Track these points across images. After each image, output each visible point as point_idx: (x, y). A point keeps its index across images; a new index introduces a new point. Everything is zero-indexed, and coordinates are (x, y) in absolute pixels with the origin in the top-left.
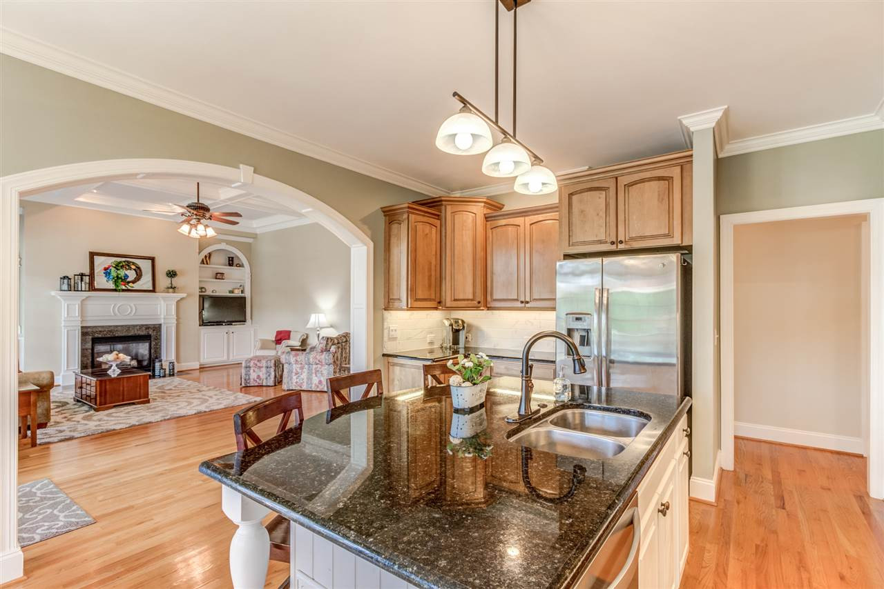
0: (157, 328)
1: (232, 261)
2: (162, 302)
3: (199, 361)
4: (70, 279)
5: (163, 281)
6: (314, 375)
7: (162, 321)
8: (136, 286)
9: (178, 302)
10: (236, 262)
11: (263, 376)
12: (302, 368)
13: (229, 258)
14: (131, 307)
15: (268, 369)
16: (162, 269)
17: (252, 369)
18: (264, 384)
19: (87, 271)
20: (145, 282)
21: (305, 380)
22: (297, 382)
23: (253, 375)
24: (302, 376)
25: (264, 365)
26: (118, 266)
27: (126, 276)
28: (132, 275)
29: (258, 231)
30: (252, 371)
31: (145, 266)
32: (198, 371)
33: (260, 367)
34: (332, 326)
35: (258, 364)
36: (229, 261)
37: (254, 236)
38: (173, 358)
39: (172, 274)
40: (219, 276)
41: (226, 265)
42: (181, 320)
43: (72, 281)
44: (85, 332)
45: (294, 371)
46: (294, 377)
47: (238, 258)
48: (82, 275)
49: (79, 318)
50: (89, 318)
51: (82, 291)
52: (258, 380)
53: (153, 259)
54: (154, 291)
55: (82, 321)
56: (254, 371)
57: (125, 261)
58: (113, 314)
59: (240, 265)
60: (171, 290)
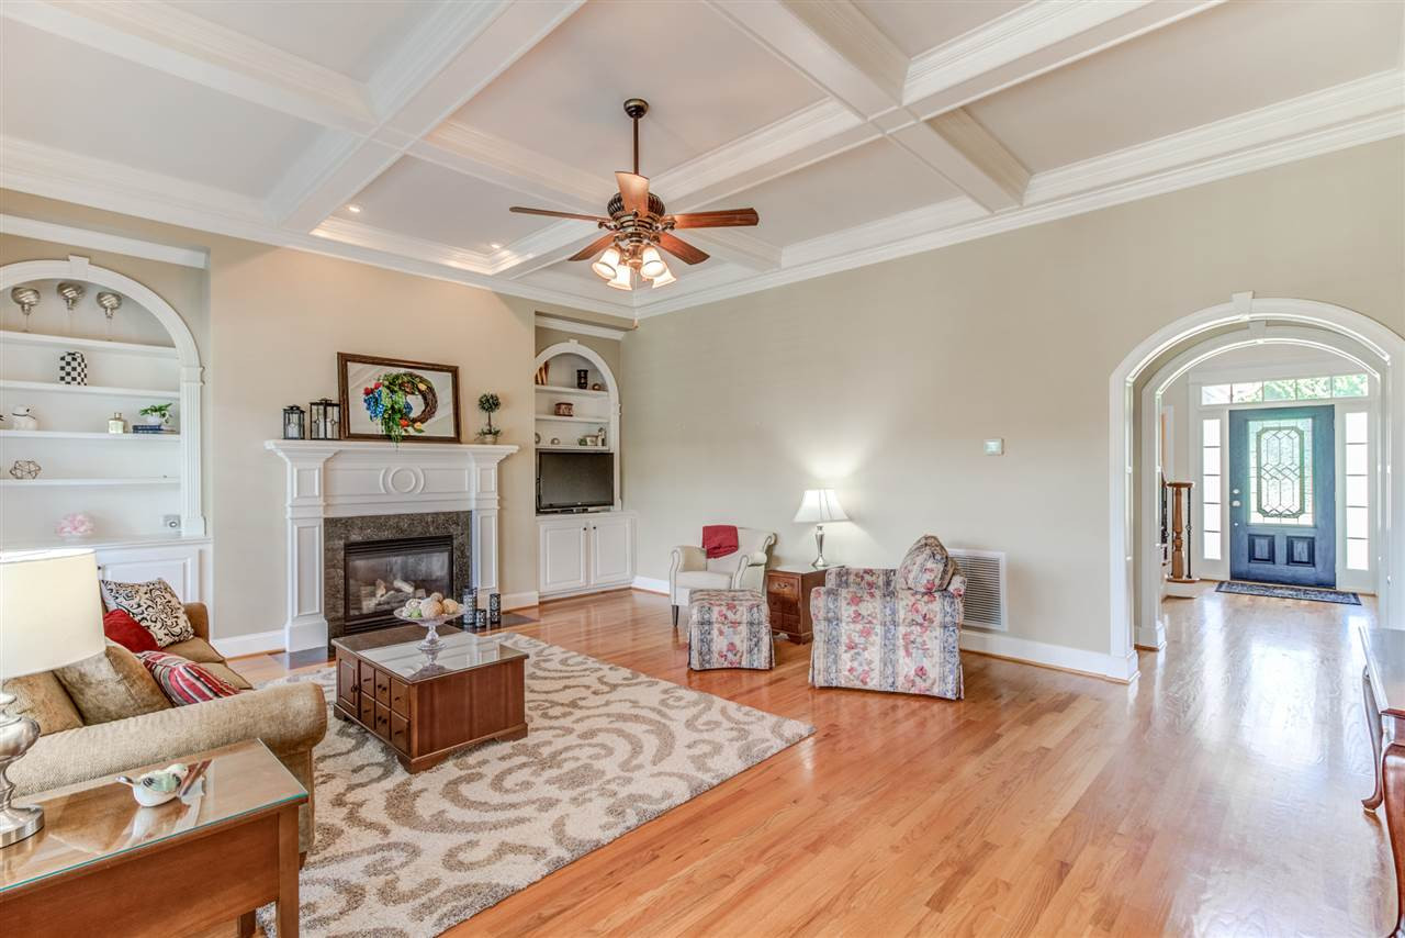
0: (463, 520)
1: (586, 378)
2: (473, 465)
3: (537, 588)
4: (303, 412)
5: (474, 420)
6: (901, 652)
7: (472, 506)
8: (428, 429)
9: (500, 464)
10: (591, 381)
11: (742, 646)
12: (866, 633)
13: (579, 371)
14: (415, 474)
15: (755, 628)
16: (471, 392)
17: (716, 626)
18: (745, 664)
19: (334, 397)
20: (441, 424)
21: (877, 665)
22: (851, 670)
23: (719, 643)
24: (866, 654)
25: (745, 618)
26: (393, 384)
27: (409, 407)
28: (417, 404)
29: (637, 316)
30: (715, 632)
31: (441, 383)
32: (537, 610)
33: (735, 624)
34: (851, 519)
35: (730, 614)
36: (579, 378)
37: (627, 327)
38: (493, 585)
39: (490, 404)
40: (562, 409)
41: (574, 387)
42: (505, 504)
43: (307, 416)
44: (332, 525)
45: (844, 639)
46: (846, 657)
47: (596, 370)
48: (326, 404)
49: (321, 501)
50: (339, 500)
51: (326, 439)
52: (730, 655)
53: (454, 371)
54: (457, 439)
55: (327, 506)
56: (721, 633)
57: (407, 376)
58: (383, 491)
59: (600, 387)
60: (489, 438)
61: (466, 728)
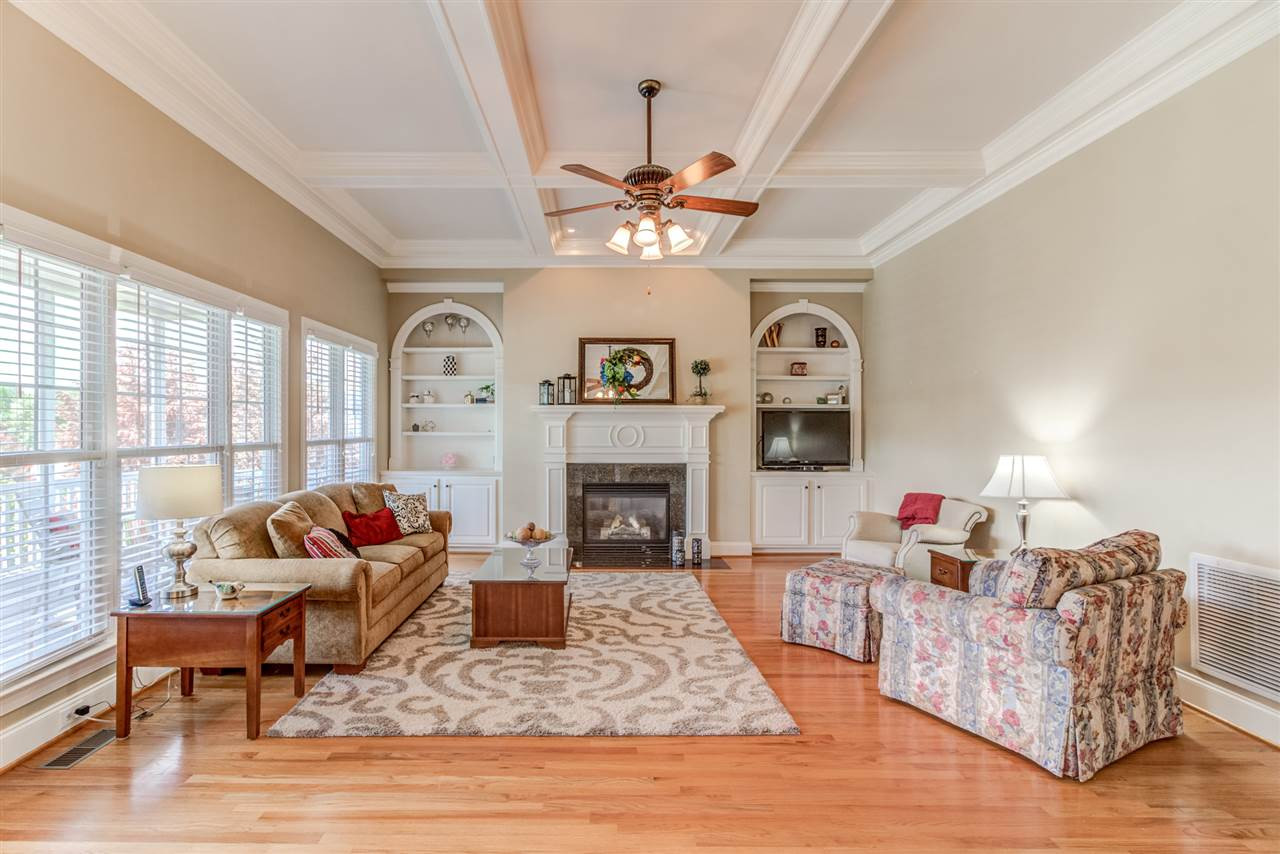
0: (679, 471)
1: (824, 336)
2: (686, 423)
3: (752, 539)
4: (553, 385)
5: (688, 382)
7: (684, 459)
8: (643, 394)
9: (713, 422)
10: (830, 337)
11: (836, 628)
12: (942, 644)
13: (817, 330)
14: (637, 432)
15: (850, 610)
16: (686, 359)
17: (808, 599)
18: (838, 649)
19: (575, 372)
20: (659, 389)
21: (952, 689)
22: (921, 686)
23: (810, 619)
24: (940, 672)
25: (839, 596)
26: (620, 359)
27: (628, 376)
28: (638, 373)
29: (873, 263)
30: (806, 606)
31: (657, 354)
32: (750, 560)
33: (828, 601)
35: (822, 588)
36: (817, 336)
37: (866, 277)
38: (702, 531)
39: (701, 369)
40: (798, 369)
41: (812, 347)
42: (720, 459)
43: (556, 387)
44: (572, 469)
45: (915, 644)
46: (916, 667)
47: (835, 328)
48: (568, 377)
49: (564, 450)
50: (579, 451)
51: (564, 404)
52: (821, 634)
53: (671, 343)
54: (672, 401)
55: (569, 454)
56: (813, 608)
57: (629, 349)
58: (611, 445)
59: (839, 344)
60: (699, 399)
61: (513, 628)
